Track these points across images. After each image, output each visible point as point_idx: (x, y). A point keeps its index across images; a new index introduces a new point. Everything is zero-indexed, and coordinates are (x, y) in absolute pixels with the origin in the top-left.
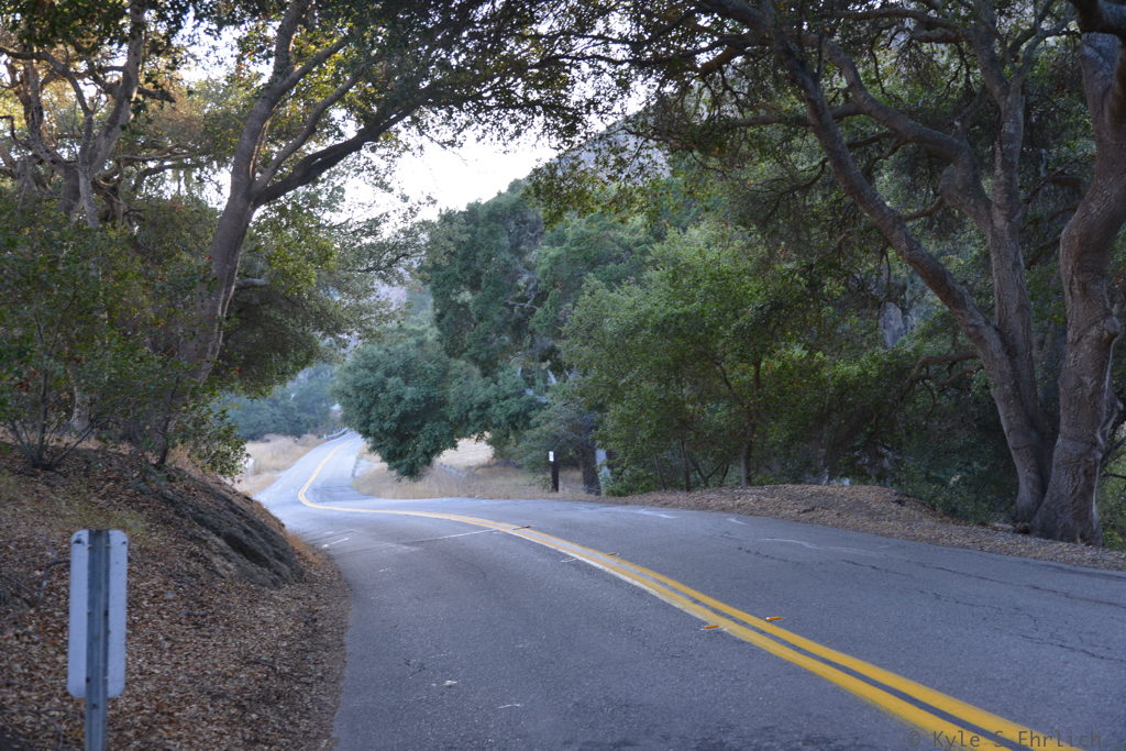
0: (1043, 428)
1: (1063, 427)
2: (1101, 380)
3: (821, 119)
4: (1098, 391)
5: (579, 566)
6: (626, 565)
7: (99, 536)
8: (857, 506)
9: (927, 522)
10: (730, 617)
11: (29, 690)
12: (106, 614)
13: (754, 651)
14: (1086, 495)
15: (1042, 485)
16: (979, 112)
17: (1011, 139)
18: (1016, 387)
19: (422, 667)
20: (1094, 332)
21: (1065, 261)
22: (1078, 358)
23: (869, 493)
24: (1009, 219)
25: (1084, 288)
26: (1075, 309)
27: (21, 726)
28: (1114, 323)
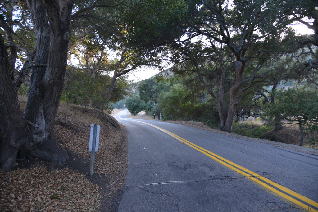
0: (225, 116)
1: (228, 116)
2: (234, 110)
3: (197, 71)
4: (234, 112)
5: (160, 131)
6: (167, 131)
7: (95, 126)
8: (199, 125)
9: (210, 128)
10: (185, 141)
11: (82, 147)
12: (96, 138)
13: (191, 147)
14: (231, 126)
15: (224, 124)
16: (219, 71)
17: (224, 75)
18: (222, 110)
19: (140, 146)
20: (234, 103)
21: (230, 92)
22: (231, 107)
23: (200, 123)
24: (222, 86)
25: (233, 97)
26: (231, 100)
27: (81, 154)
28: (237, 102)
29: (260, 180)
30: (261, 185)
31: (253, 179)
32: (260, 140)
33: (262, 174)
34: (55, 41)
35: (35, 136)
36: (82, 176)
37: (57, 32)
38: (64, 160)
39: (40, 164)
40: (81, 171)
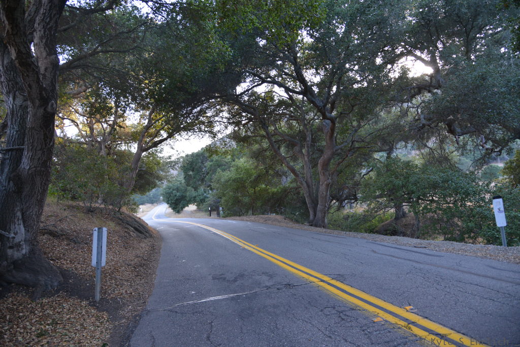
0: (315, 203)
1: (319, 203)
2: (327, 193)
3: (268, 136)
4: (326, 195)
5: (215, 234)
6: (225, 233)
7: (100, 230)
8: (276, 220)
9: (291, 223)
10: (247, 245)
11: (84, 264)
12: (101, 247)
13: (253, 253)
14: (324, 217)
15: (315, 215)
16: (302, 135)
17: (308, 141)
18: (310, 194)
19: (178, 257)
20: (325, 183)
21: (319, 167)
22: (322, 188)
23: (279, 217)
24: (308, 158)
25: (323, 173)
26: (322, 178)
27: (81, 273)
28: (330, 181)
29: (329, 284)
30: (327, 290)
31: (322, 284)
32: (355, 234)
33: (336, 276)
34: (35, 115)
35: (10, 252)
36: (84, 303)
37: (37, 102)
38: (56, 284)
39: (19, 292)
40: (82, 297)
